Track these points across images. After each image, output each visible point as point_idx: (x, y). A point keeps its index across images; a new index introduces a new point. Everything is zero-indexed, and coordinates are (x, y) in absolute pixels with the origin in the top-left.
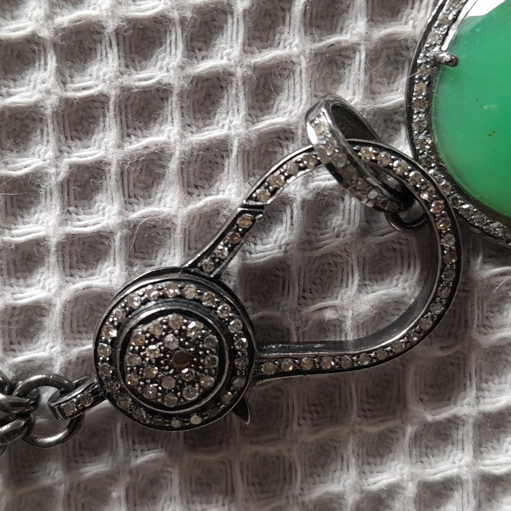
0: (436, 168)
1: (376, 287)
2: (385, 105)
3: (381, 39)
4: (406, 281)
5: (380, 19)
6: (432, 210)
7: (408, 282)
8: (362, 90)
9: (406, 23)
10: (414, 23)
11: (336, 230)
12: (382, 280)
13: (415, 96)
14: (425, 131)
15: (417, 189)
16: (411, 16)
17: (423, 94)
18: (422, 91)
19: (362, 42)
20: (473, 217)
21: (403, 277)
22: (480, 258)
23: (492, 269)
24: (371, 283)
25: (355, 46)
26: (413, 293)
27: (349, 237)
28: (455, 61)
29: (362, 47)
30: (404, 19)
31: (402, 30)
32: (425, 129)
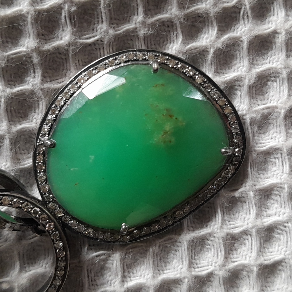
0: (53, 201)
1: (31, 268)
2: (26, 166)
3: (17, 131)
4: (47, 264)
5: (17, 119)
6: (46, 229)
7: (48, 264)
8: (10, 159)
9: (32, 121)
10: (36, 121)
11: (6, 237)
12: (35, 263)
13: (37, 163)
14: (45, 182)
15: (37, 218)
16: (35, 117)
17: (42, 161)
18: (40, 161)
19: (6, 134)
20: (77, 227)
21: (45, 261)
22: (86, 248)
23: (93, 253)
24: (28, 266)
25: (2, 136)
26: (50, 271)
27: (12, 241)
28: (53, 145)
29: (7, 137)
30: (31, 118)
31: (29, 125)
32: (44, 181)
